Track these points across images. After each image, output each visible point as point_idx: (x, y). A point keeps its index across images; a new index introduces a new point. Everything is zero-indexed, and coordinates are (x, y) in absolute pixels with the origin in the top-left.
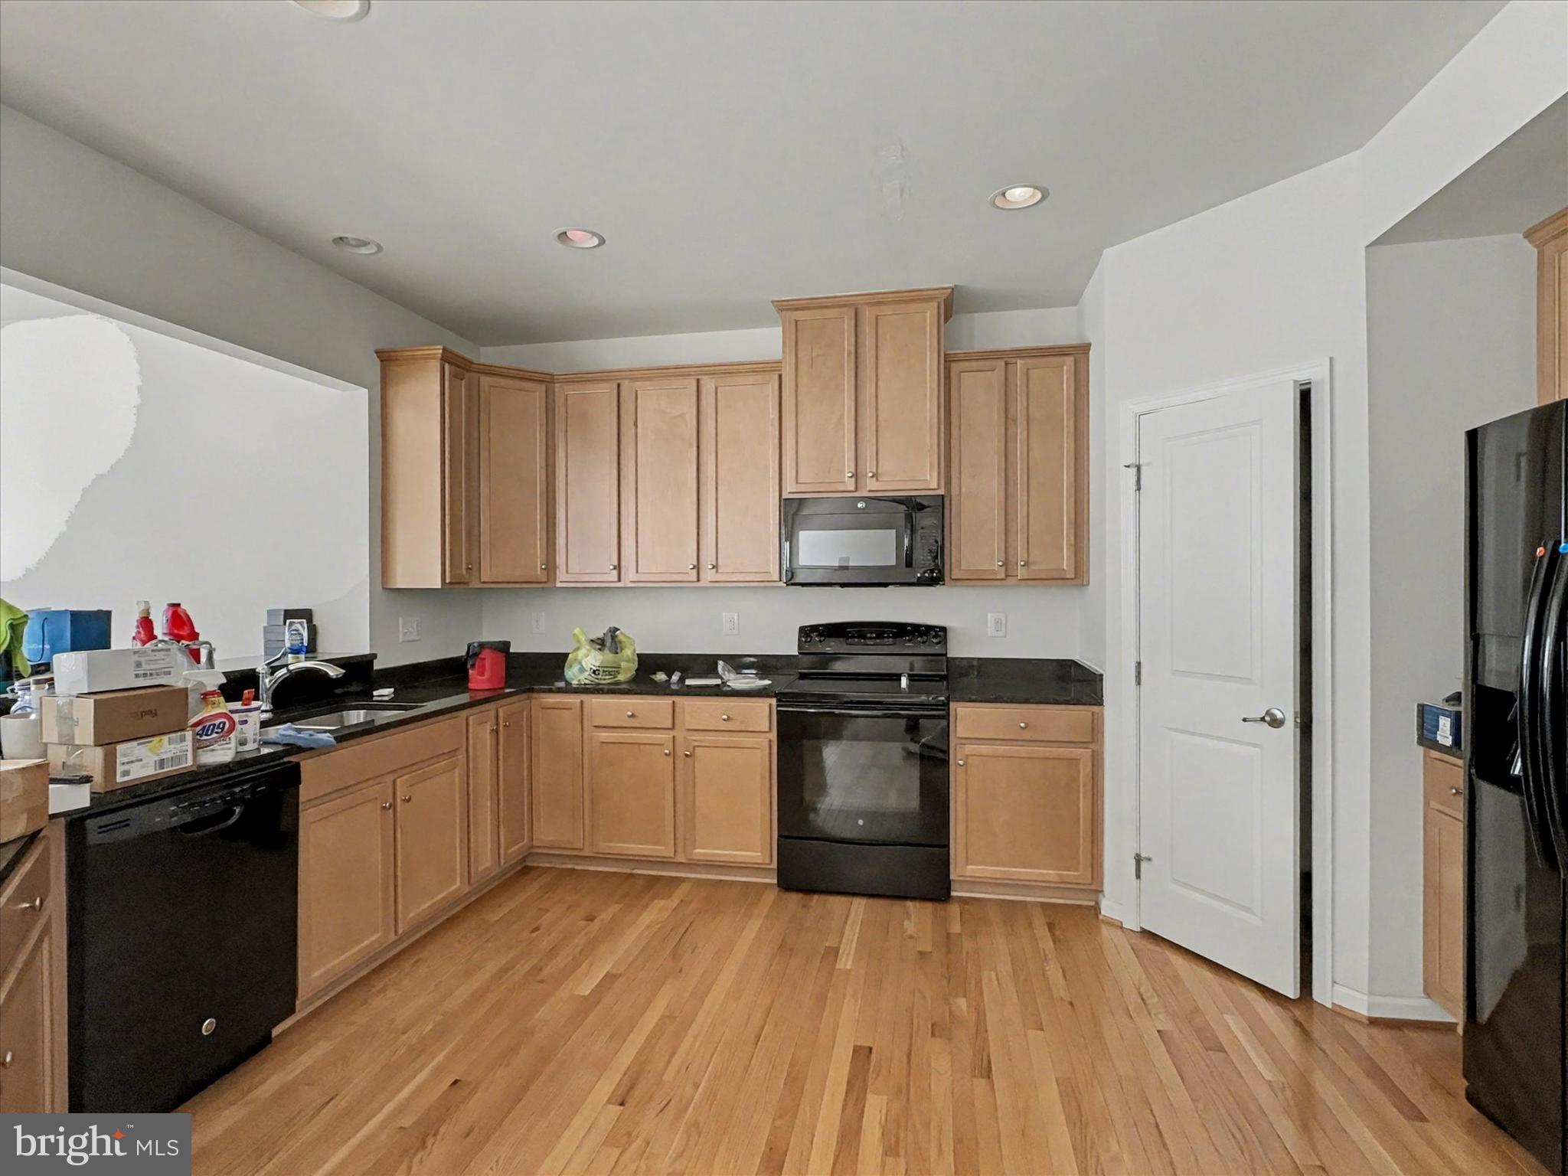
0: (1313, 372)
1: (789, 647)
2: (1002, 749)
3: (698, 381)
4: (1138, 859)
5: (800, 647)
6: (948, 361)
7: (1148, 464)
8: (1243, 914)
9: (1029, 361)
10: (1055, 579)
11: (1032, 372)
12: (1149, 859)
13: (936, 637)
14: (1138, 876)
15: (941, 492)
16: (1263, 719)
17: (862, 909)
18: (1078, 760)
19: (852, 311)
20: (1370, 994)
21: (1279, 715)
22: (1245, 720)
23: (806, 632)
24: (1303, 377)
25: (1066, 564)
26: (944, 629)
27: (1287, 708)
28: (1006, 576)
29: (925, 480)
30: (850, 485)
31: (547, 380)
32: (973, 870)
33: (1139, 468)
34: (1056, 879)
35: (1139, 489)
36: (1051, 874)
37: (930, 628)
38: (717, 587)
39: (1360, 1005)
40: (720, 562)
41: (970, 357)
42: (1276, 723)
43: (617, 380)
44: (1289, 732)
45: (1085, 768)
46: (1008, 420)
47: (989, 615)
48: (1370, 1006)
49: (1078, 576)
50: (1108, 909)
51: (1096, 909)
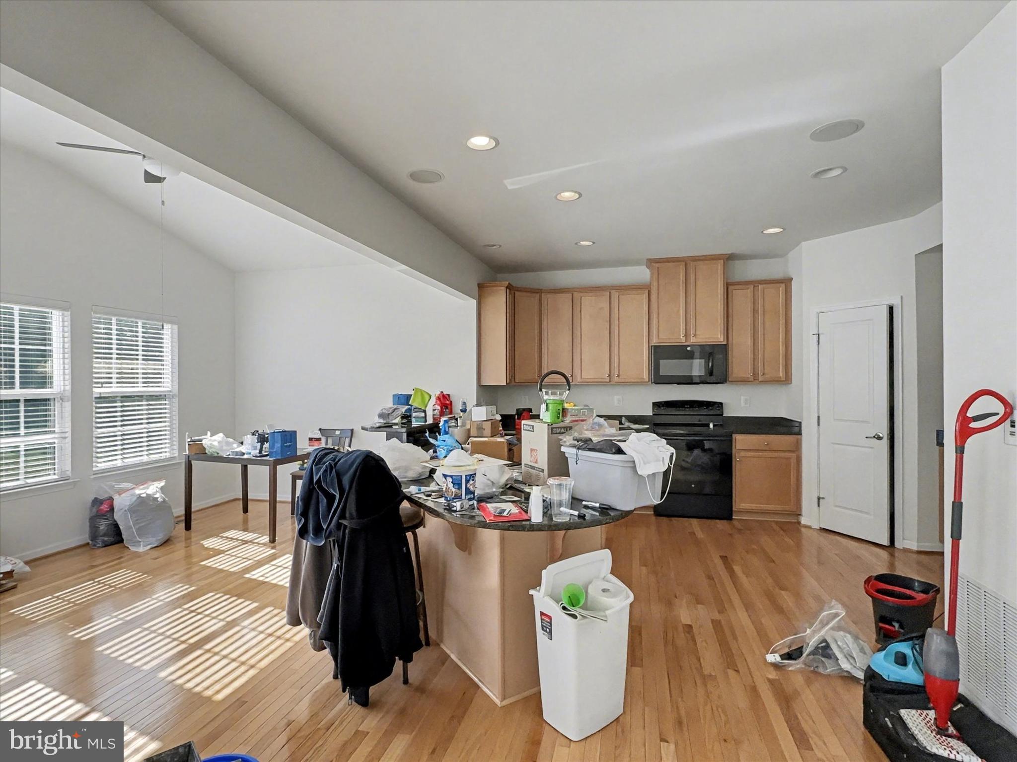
0: (895, 301)
1: (648, 412)
2: (757, 454)
3: (610, 292)
4: (819, 499)
5: (653, 411)
6: (728, 286)
7: (823, 334)
8: (866, 516)
9: (764, 286)
10: (776, 381)
11: (766, 290)
12: (823, 498)
13: (718, 407)
14: (819, 506)
15: (725, 343)
16: (874, 437)
17: (696, 523)
18: (790, 458)
19: (684, 263)
20: (918, 542)
21: (881, 435)
22: (867, 438)
23: (656, 405)
24: (890, 302)
25: (781, 374)
26: (721, 404)
27: (884, 432)
28: (755, 379)
29: (719, 338)
30: (683, 340)
31: (539, 291)
32: (744, 506)
33: (819, 335)
34: (781, 509)
35: (819, 344)
36: (779, 507)
37: (715, 403)
38: (620, 384)
39: (914, 546)
40: (621, 373)
41: (739, 283)
42: (879, 438)
43: (572, 292)
44: (885, 442)
45: (793, 461)
46: (755, 311)
47: (742, 397)
48: (918, 546)
49: (787, 380)
50: (804, 521)
51: (799, 523)
